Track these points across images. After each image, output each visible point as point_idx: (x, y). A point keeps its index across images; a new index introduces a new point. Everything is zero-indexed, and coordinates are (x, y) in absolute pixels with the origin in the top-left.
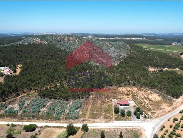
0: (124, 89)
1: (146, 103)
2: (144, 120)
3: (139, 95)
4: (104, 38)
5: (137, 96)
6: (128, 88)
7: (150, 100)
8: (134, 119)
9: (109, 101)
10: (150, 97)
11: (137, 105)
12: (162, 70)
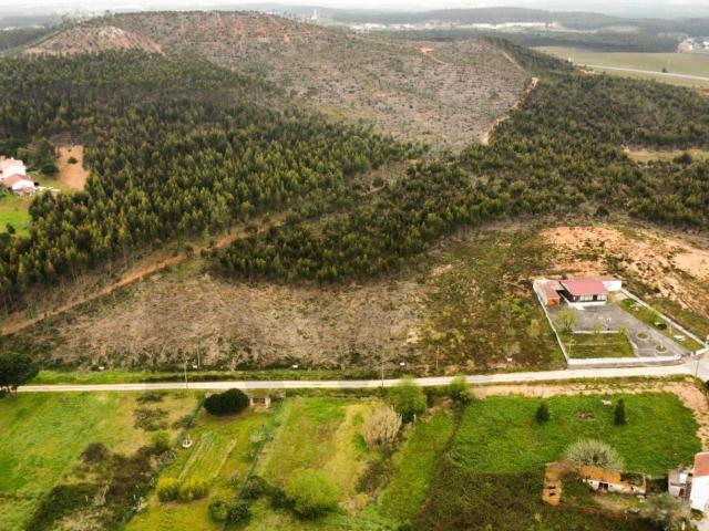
0: (564, 237)
1: (672, 288)
2: (689, 355)
3: (636, 259)
4: (376, 26)
5: (630, 261)
6: (579, 230)
7: (686, 276)
8: (643, 350)
9: (515, 283)
10: (681, 262)
11: (637, 296)
12: (686, 160)
